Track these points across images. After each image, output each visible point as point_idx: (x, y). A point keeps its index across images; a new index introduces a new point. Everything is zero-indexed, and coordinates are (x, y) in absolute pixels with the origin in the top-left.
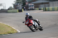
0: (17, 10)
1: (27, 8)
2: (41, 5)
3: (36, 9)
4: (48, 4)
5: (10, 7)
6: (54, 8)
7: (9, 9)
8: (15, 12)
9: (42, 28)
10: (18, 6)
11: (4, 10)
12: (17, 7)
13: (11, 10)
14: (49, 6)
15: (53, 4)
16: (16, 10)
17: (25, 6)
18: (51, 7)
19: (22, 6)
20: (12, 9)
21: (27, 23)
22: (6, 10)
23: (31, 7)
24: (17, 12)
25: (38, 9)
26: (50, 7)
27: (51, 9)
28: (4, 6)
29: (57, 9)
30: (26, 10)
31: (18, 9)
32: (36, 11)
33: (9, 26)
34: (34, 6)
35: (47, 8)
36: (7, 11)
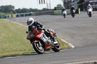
5: (58, 5)
11: (48, 10)
12: (69, 5)
19: (78, 3)
22: (51, 10)
28: (48, 3)
36: (53, 12)
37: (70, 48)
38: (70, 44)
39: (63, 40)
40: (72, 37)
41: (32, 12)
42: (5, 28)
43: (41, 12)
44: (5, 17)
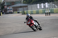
1: (6, 12)
2: (20, 9)
3: (15, 12)
4: (27, 7)
6: (33, 11)
14: (27, 9)
15: (31, 7)
17: (4, 9)
18: (30, 10)
21: (29, 23)
23: (10, 11)
25: (16, 12)
26: (28, 11)
27: (30, 12)
29: (35, 12)
30: (4, 13)
32: (15, 14)
34: (13, 10)
35: (25, 11)
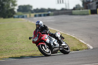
0: (89, 11)
5: (77, 6)
7: (74, 9)
8: (85, 13)
9: (67, 49)
10: (91, 4)
11: (66, 10)
12: (88, 5)
13: (78, 11)
16: (86, 10)
19: (97, 3)
20: (80, 9)
22: (69, 10)
24: (88, 14)
31: (90, 8)
33: (74, 38)
36: (71, 12)
37: (88, 49)
38: (88, 45)
39: (81, 41)
40: (91, 38)
41: (50, 12)
42: (23, 28)
43: (60, 12)
44: (23, 17)
